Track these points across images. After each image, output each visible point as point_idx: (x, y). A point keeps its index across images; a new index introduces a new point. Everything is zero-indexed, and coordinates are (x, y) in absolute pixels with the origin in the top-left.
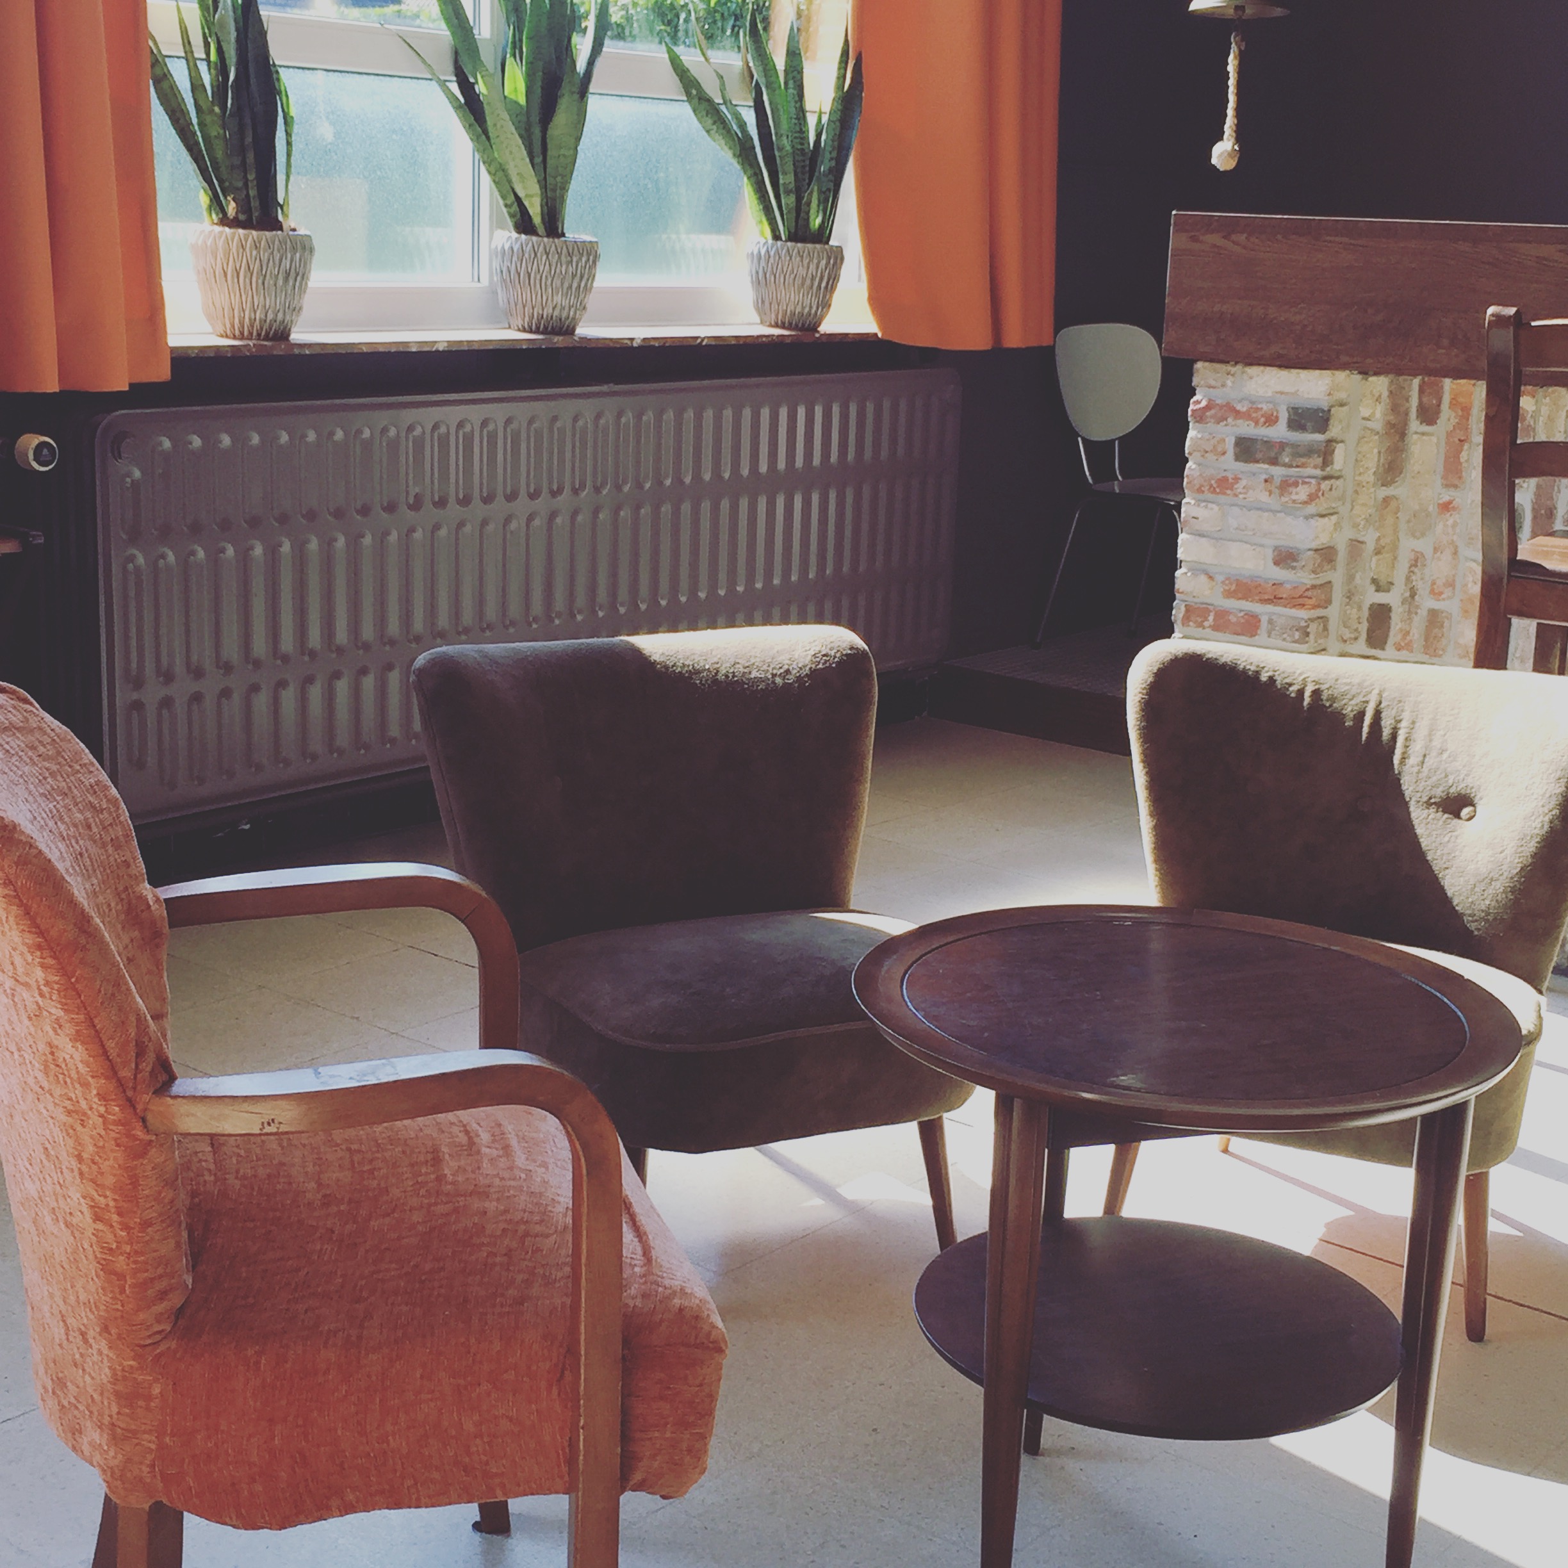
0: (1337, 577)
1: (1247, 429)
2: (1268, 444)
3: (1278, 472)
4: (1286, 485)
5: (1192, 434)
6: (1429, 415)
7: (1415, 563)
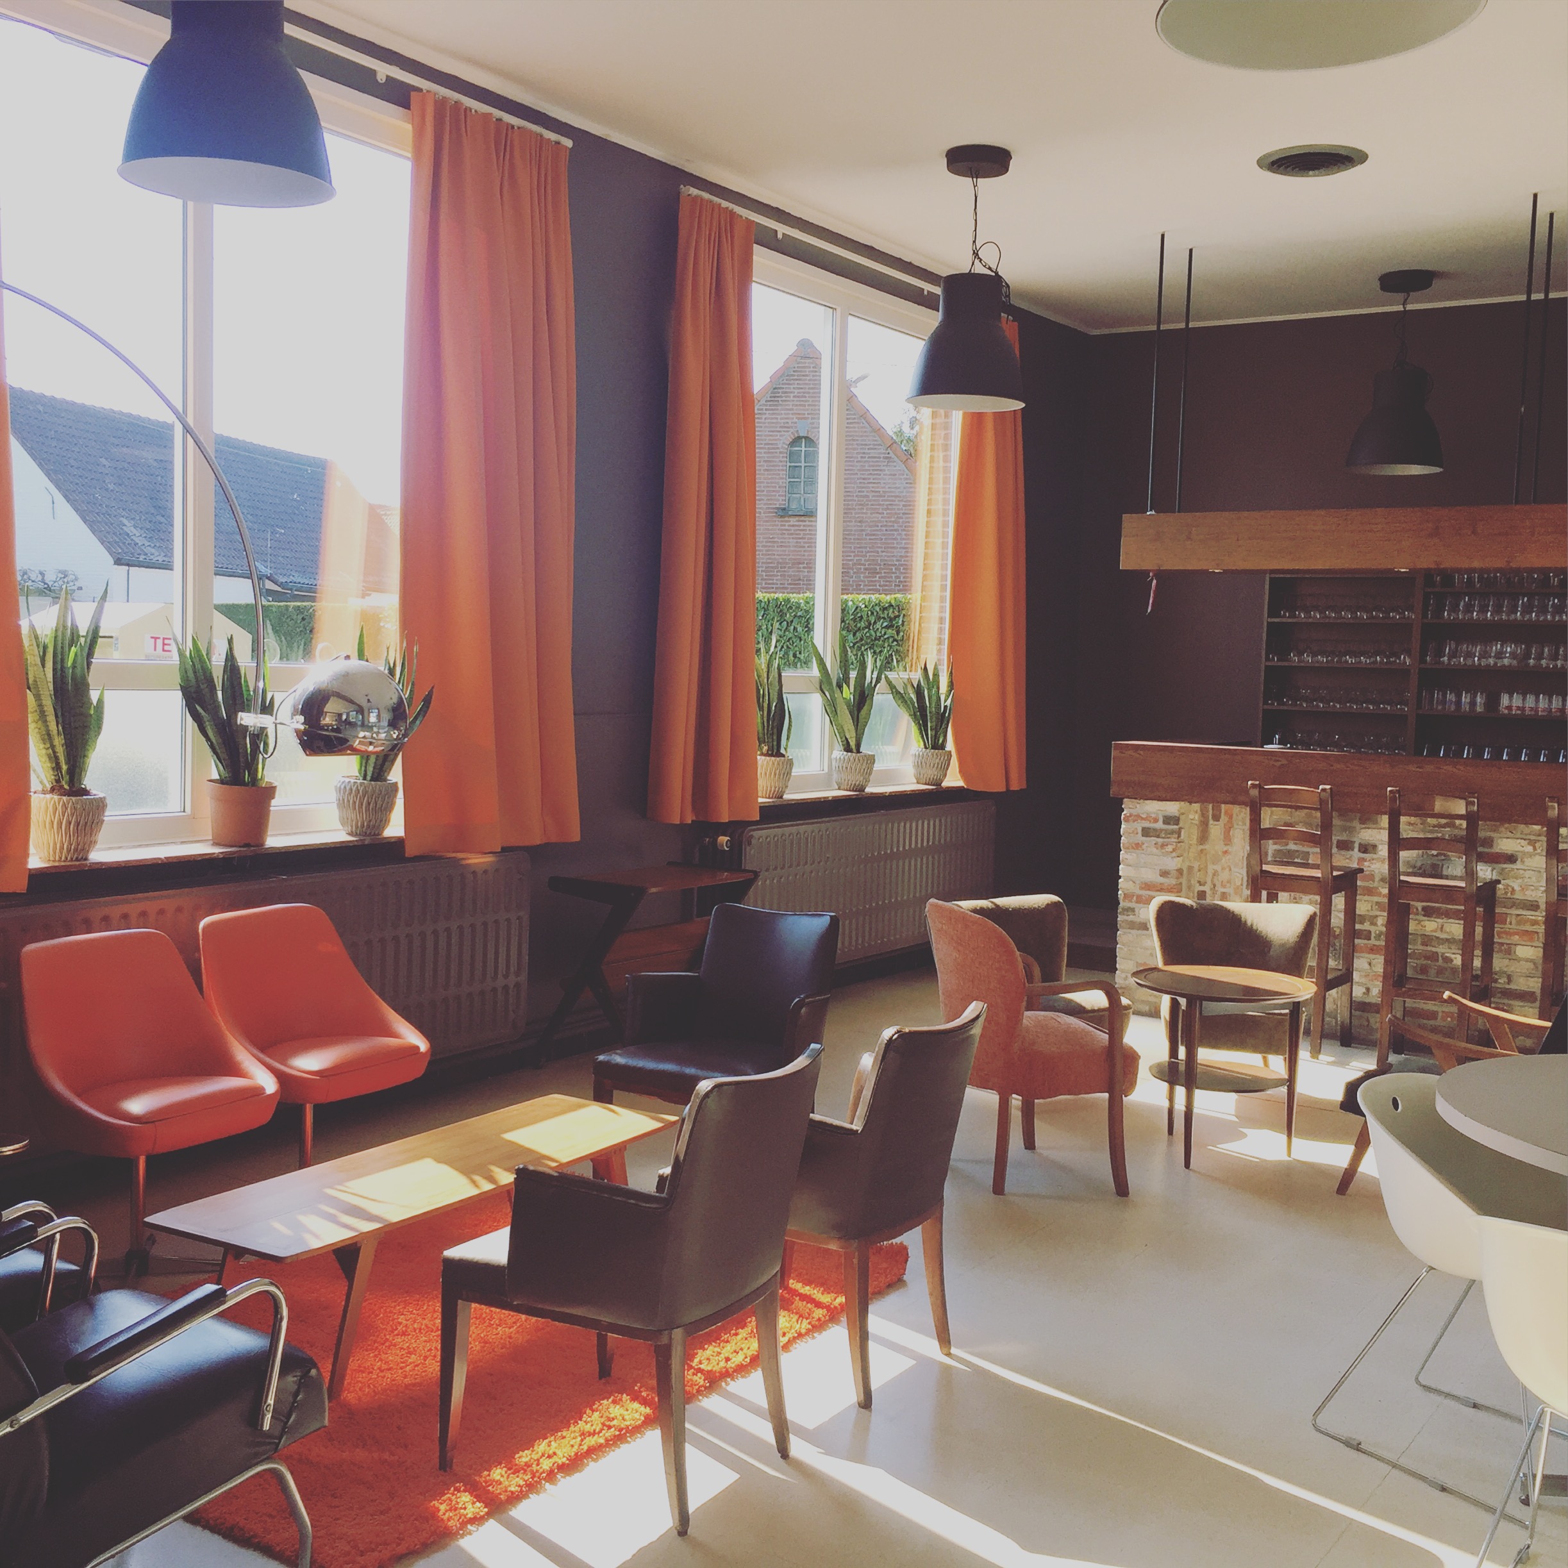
0: (1184, 881)
1: (1147, 824)
2: (1155, 830)
3: (1160, 840)
4: (1163, 846)
5: (1123, 826)
6: (1216, 818)
7: (1214, 875)
